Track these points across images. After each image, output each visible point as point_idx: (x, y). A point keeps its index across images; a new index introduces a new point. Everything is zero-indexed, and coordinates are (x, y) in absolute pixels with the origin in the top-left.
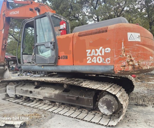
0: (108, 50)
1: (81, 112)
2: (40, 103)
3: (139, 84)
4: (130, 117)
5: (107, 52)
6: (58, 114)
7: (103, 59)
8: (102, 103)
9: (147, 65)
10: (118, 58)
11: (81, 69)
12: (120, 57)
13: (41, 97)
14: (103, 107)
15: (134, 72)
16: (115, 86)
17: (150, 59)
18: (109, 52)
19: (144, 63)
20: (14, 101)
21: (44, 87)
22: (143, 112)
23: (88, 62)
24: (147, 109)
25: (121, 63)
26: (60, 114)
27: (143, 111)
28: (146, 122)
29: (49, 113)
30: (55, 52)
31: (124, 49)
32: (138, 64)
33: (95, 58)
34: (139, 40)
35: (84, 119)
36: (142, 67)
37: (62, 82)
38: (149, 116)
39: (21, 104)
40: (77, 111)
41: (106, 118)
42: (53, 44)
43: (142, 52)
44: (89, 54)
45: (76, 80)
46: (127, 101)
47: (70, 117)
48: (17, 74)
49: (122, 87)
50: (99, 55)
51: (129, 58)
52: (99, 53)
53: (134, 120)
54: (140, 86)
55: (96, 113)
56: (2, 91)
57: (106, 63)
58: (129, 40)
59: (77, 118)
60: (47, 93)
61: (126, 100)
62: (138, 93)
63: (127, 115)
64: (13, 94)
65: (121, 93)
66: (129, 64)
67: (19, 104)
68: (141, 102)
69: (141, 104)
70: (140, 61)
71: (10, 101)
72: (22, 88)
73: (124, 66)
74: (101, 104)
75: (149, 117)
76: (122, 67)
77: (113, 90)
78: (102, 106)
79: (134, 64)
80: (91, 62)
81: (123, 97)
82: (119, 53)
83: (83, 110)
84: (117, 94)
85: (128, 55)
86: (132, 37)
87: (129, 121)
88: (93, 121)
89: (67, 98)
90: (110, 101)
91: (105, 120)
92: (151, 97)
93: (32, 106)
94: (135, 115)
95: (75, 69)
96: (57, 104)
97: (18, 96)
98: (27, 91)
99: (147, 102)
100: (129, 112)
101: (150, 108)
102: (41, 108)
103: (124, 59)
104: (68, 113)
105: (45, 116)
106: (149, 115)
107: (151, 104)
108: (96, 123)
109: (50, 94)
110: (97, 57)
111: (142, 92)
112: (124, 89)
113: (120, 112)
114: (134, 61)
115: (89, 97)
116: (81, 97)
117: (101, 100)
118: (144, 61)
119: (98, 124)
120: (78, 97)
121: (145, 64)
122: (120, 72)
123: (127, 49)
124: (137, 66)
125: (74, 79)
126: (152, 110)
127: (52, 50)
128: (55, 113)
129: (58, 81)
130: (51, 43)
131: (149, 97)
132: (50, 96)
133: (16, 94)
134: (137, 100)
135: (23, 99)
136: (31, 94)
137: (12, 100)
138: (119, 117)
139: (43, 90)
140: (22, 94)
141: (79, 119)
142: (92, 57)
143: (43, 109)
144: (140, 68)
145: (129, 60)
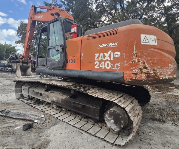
0: (117, 54)
1: (87, 122)
2: (49, 107)
3: (157, 93)
4: (143, 135)
5: (117, 56)
6: (63, 121)
7: (112, 64)
8: (109, 115)
9: (165, 74)
10: (129, 64)
11: (88, 75)
12: (132, 62)
13: (49, 101)
14: (109, 121)
15: (148, 81)
16: (126, 96)
17: (169, 67)
18: (118, 57)
19: (162, 71)
20: (26, 102)
21: (53, 91)
22: (160, 130)
23: (96, 67)
24: (165, 126)
25: (132, 70)
26: (65, 122)
27: (160, 128)
28: (163, 145)
29: (54, 119)
30: (64, 55)
31: (136, 54)
32: (154, 73)
33: (103, 63)
34: (155, 44)
35: (88, 132)
36: (158, 77)
37: (68, 87)
38: (168, 136)
39: (31, 106)
40: (83, 121)
41: (114, 133)
42: (62, 47)
43: (159, 58)
44: (97, 58)
45: (84, 86)
46: (139, 116)
47: (74, 126)
48: (39, 76)
49: (134, 98)
50: (107, 60)
51: (142, 65)
52: (107, 57)
53: (148, 139)
54: (157, 96)
55: (103, 125)
56: (18, 91)
57: (115, 69)
58: (142, 44)
59: (81, 129)
60: (55, 97)
61: (138, 114)
62: (155, 104)
63: (140, 131)
64: (27, 95)
65: (133, 105)
66: (142, 72)
67: (30, 105)
68: (158, 116)
69: (158, 118)
70: (156, 69)
71: (23, 101)
72: (34, 90)
73: (136, 74)
74: (107, 117)
75: (168, 139)
76: (133, 75)
77: (123, 102)
78: (109, 119)
79: (148, 72)
80: (98, 67)
81: (135, 111)
82: (130, 58)
83: (89, 120)
84: (127, 107)
85: (141, 61)
86: (147, 40)
87: (141, 140)
88: (97, 135)
89: (72, 105)
90: (119, 115)
91: (112, 136)
92: (170, 110)
93: (40, 109)
94: (149, 132)
95: (82, 74)
96: (64, 109)
97: (31, 97)
98: (37, 93)
99: (166, 117)
100: (143, 128)
101: (168, 125)
102: (47, 112)
103: (136, 65)
104: (73, 122)
105: (49, 122)
106: (168, 134)
107: (171, 120)
108: (101, 138)
109: (58, 98)
110: (105, 61)
111: (160, 104)
112: (137, 101)
113: (131, 128)
114: (149, 68)
115: (96, 107)
116: (88, 106)
117: (108, 112)
118: (162, 69)
119: (103, 139)
120: (84, 105)
121: (163, 73)
122: (130, 80)
123: (139, 54)
124: (152, 74)
125: (82, 85)
126: (172, 129)
127: (61, 53)
128: (59, 119)
129: (65, 86)
130: (61, 46)
131: (168, 110)
132: (58, 101)
133: (29, 95)
134: (153, 113)
135: (35, 100)
136: (41, 97)
137: (25, 100)
138: (129, 135)
139: (52, 94)
140: (34, 95)
141: (83, 130)
142: (100, 62)
143: (49, 113)
144: (156, 77)
145: (142, 67)
